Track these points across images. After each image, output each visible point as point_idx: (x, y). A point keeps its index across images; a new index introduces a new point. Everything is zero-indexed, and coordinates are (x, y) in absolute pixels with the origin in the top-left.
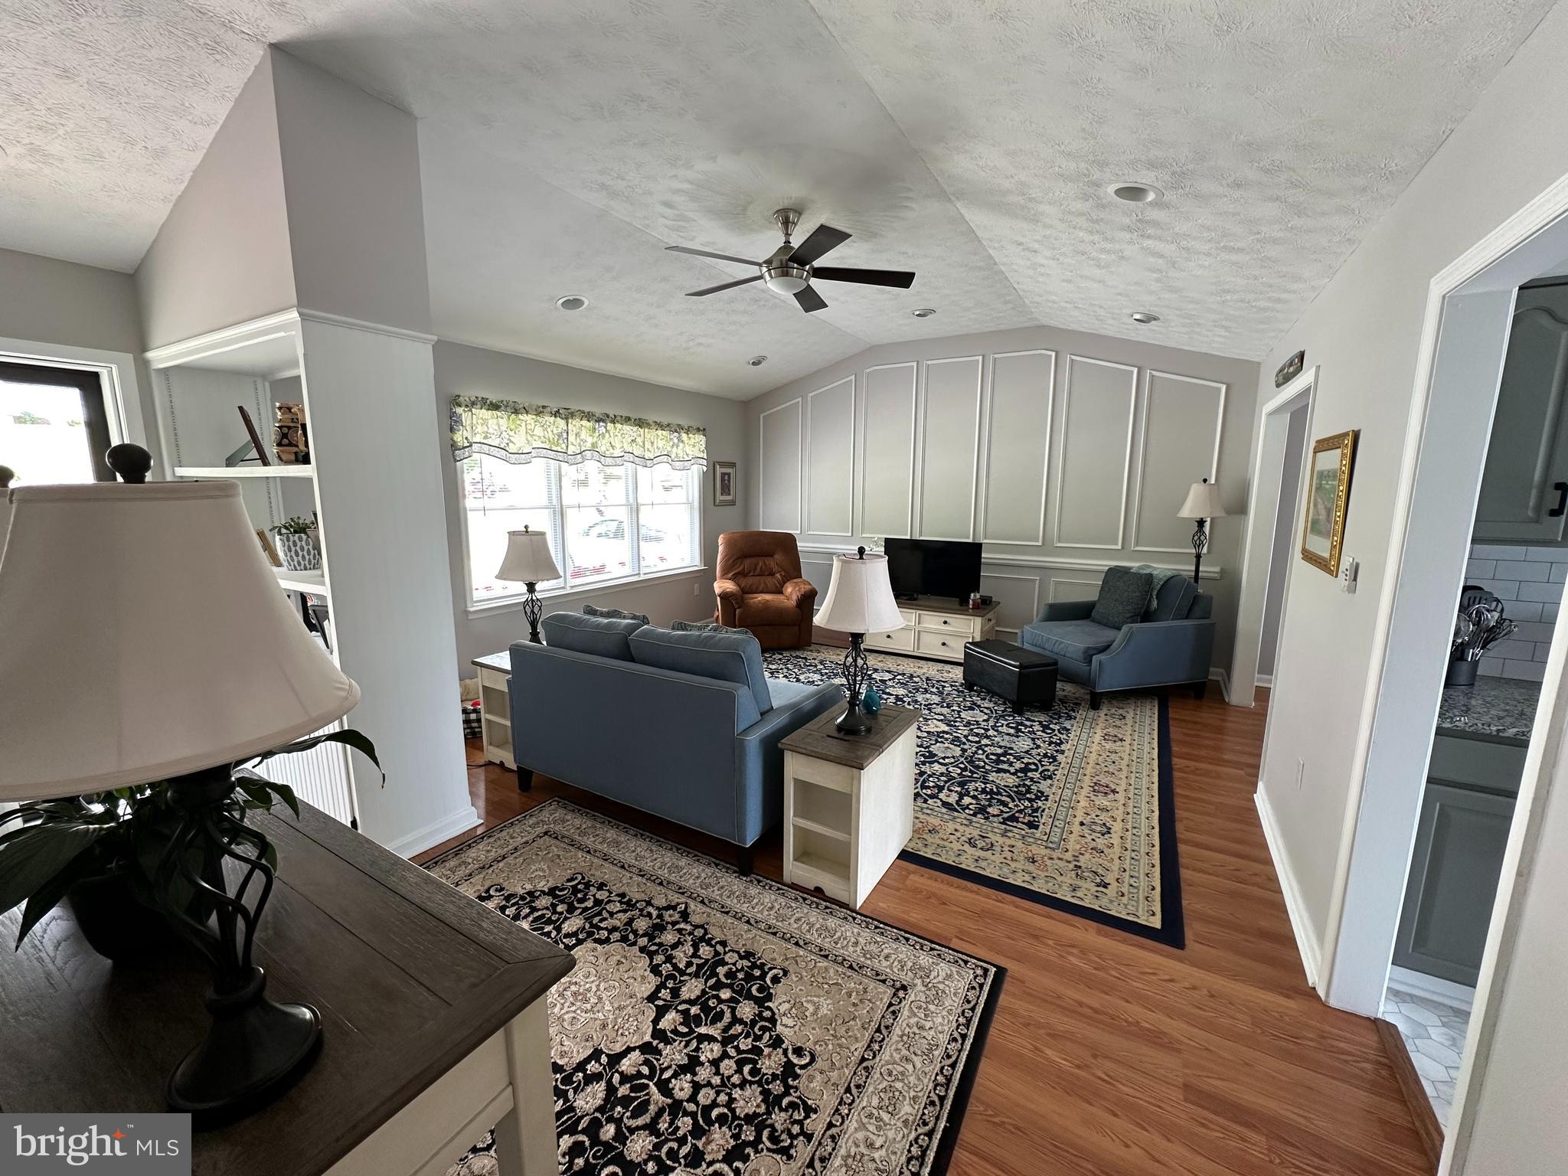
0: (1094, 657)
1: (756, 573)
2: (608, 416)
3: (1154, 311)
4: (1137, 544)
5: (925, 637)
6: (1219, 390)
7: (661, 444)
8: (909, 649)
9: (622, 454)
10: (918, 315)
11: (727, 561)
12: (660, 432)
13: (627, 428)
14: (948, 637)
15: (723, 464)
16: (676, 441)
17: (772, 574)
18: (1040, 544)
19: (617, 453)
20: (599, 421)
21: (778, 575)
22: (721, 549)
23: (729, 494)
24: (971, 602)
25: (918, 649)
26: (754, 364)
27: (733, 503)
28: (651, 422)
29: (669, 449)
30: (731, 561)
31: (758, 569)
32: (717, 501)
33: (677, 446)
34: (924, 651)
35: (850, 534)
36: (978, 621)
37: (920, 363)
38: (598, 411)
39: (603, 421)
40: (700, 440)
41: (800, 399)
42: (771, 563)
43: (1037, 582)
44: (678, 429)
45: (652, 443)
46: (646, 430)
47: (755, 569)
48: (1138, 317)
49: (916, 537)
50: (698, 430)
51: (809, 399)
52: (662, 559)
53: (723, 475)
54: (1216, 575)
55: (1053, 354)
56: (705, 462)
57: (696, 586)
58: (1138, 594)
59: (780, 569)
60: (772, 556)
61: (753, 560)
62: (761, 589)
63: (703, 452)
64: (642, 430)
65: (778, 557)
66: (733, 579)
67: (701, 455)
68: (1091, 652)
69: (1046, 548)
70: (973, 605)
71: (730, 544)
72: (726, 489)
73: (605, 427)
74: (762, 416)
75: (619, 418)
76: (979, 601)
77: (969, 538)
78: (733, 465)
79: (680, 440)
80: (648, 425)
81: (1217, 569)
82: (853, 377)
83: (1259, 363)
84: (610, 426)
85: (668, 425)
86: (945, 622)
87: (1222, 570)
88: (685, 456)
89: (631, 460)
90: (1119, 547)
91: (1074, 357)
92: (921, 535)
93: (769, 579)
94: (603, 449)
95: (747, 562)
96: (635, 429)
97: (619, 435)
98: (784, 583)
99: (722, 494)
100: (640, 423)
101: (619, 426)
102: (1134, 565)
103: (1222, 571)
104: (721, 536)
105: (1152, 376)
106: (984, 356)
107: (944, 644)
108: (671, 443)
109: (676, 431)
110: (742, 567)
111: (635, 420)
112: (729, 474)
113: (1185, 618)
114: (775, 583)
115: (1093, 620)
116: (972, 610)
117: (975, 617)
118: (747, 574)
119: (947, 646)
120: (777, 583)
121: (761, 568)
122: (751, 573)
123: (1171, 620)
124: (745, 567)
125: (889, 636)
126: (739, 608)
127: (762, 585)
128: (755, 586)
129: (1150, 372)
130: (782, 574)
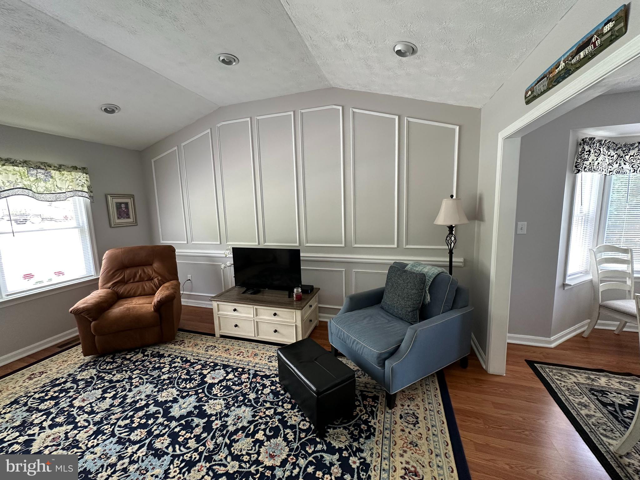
0: (387, 362)
1: (136, 280)
3: (413, 40)
4: (407, 244)
5: (262, 327)
6: (454, 130)
8: (251, 335)
10: (224, 61)
11: (108, 272)
12: (10, 168)
14: (278, 326)
15: (114, 196)
17: (151, 279)
18: (343, 245)
21: (156, 280)
22: (103, 262)
24: (295, 296)
25: (258, 335)
26: (106, 110)
27: (135, 223)
30: (111, 272)
31: (138, 276)
32: (113, 224)
33: (42, 181)
34: (262, 337)
35: (219, 243)
36: (299, 313)
37: (253, 120)
40: (78, 176)
41: (176, 148)
42: (149, 270)
44: (45, 166)
47: (135, 276)
49: (262, 243)
50: (76, 168)
51: (182, 147)
52: (59, 273)
54: (461, 264)
55: (341, 108)
58: (414, 291)
59: (156, 275)
60: (151, 265)
61: (134, 270)
62: (139, 293)
63: (83, 186)
65: (156, 265)
66: (109, 288)
68: (384, 356)
69: (348, 248)
70: (296, 298)
71: (111, 259)
74: (153, 161)
76: (301, 293)
77: (296, 243)
79: (46, 175)
81: (461, 260)
82: (209, 131)
83: (480, 109)
85: (25, 162)
86: (275, 314)
87: (464, 259)
90: (395, 246)
91: (355, 110)
92: (265, 242)
93: (147, 283)
95: (128, 272)
98: (157, 286)
99: (118, 218)
103: (465, 261)
104: (107, 252)
105: (409, 122)
106: (294, 112)
107: (276, 331)
108: (32, 178)
109: (39, 168)
112: (126, 204)
113: (451, 309)
114: (152, 287)
115: (382, 308)
116: (295, 303)
117: (296, 310)
118: (128, 281)
119: (278, 332)
120: (154, 286)
121: (140, 276)
122: (132, 281)
123: (442, 313)
124: (125, 275)
125: (236, 326)
126: (94, 320)
127: (140, 290)
128: (133, 291)
129: (407, 119)
130: (158, 279)
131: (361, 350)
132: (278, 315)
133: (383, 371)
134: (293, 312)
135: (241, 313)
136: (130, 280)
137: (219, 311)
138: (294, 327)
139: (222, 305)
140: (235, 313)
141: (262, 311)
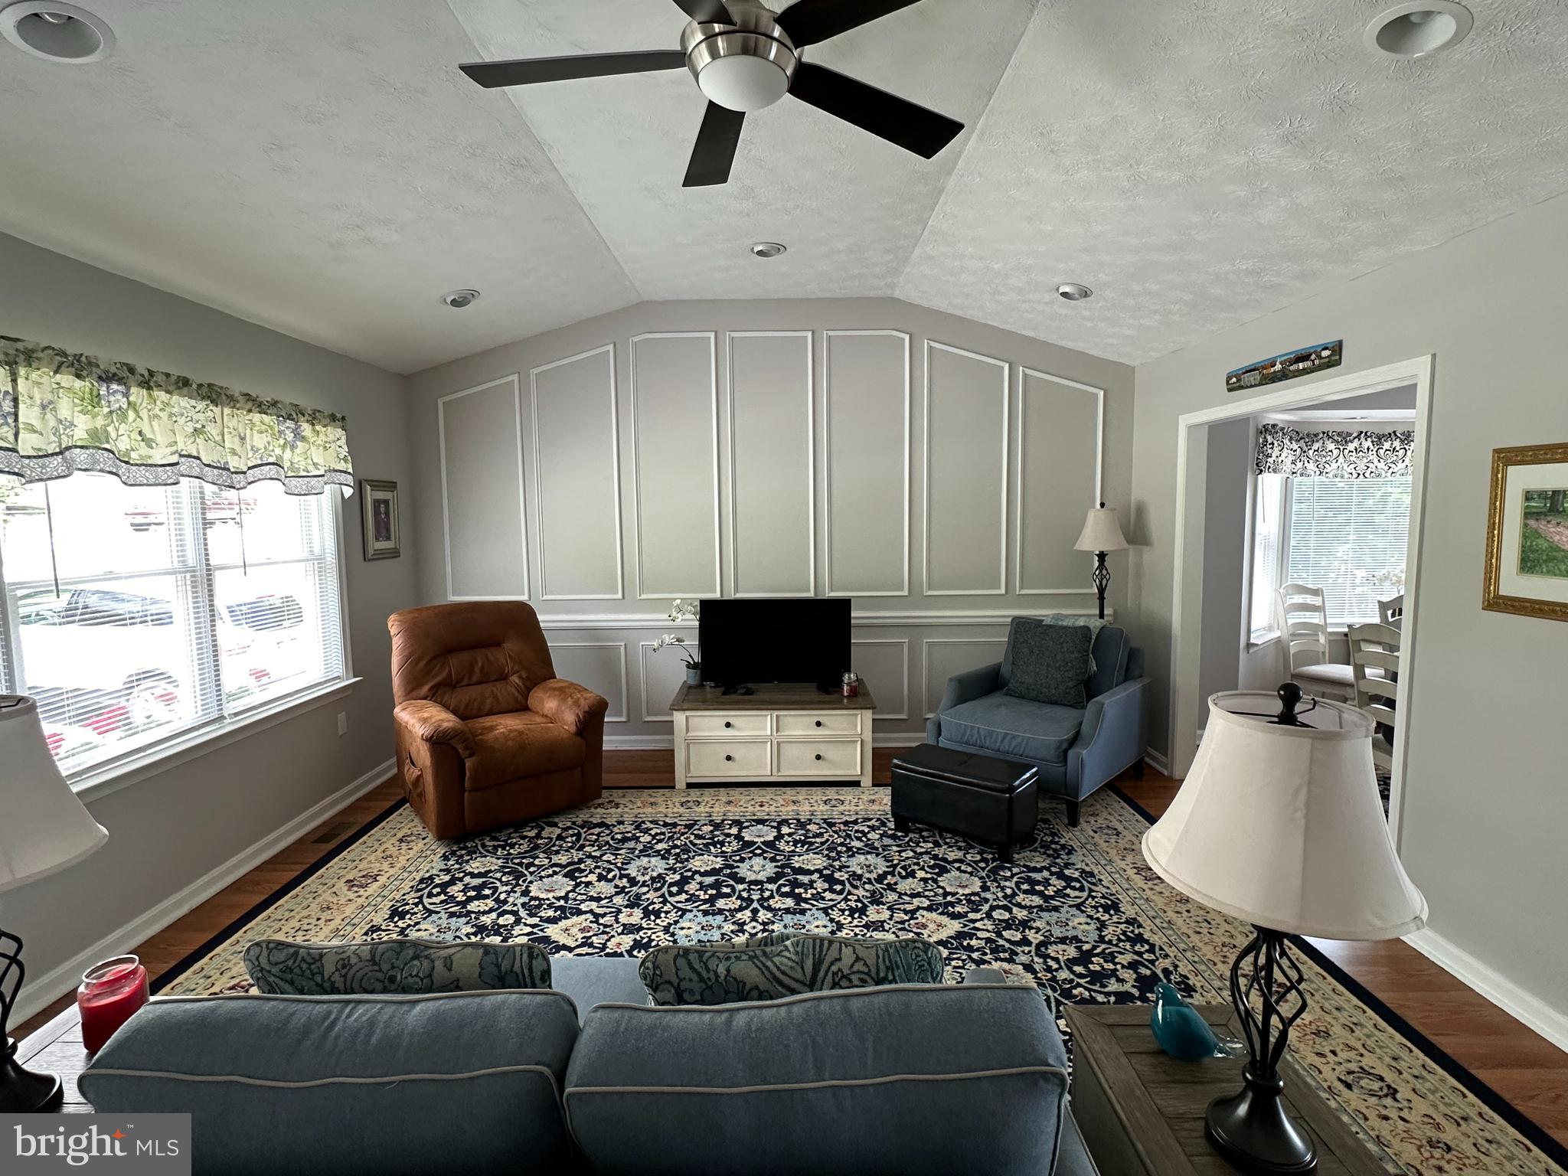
0: (1068, 753)
1: (474, 679)
2: (132, 370)
3: (1087, 281)
4: (1022, 588)
5: (790, 752)
6: (1096, 395)
7: (259, 441)
8: (764, 773)
9: (174, 459)
10: (760, 253)
11: (416, 662)
12: (257, 417)
13: (181, 402)
14: (824, 746)
15: (376, 484)
16: (290, 436)
17: (504, 678)
18: (906, 593)
19: (160, 455)
20: (107, 378)
21: (515, 679)
22: (397, 643)
23: (388, 538)
24: (845, 688)
25: (779, 771)
26: (454, 303)
27: (394, 554)
28: (237, 394)
29: (278, 451)
30: (422, 664)
31: (477, 670)
32: (371, 552)
33: (293, 447)
34: (788, 773)
35: (620, 596)
37: (720, 337)
38: (107, 356)
39: (121, 381)
40: (335, 436)
41: (515, 377)
42: (499, 657)
43: (906, 646)
44: (292, 414)
45: (243, 439)
46: (227, 411)
47: (471, 672)
48: (1067, 289)
49: (732, 595)
50: (333, 418)
51: (533, 377)
52: (260, 675)
53: (377, 503)
55: (906, 337)
56: (350, 480)
57: (342, 716)
58: (1076, 655)
59: (515, 668)
60: (500, 645)
61: (466, 656)
62: (487, 707)
63: (345, 460)
64: (217, 410)
65: (511, 646)
66: (435, 695)
67: (342, 466)
68: (1061, 747)
69: (915, 598)
70: (848, 692)
71: (415, 632)
72: (383, 530)
73: (126, 395)
74: (440, 402)
75: (160, 378)
76: (853, 684)
77: (809, 591)
78: (391, 486)
79: (298, 435)
80: (232, 401)
82: (610, 347)
83: (1134, 368)
84: (137, 394)
85: (275, 404)
86: (819, 724)
88: (311, 468)
89: (196, 471)
90: (1003, 591)
91: (932, 344)
92: (736, 591)
93: (500, 685)
94: (123, 445)
95: (455, 662)
96: (201, 405)
97: (164, 415)
98: (529, 690)
99: (377, 539)
100: (212, 395)
101: (161, 395)
102: (1044, 613)
103: (1115, 614)
104: (393, 617)
105: (1027, 376)
106: (813, 332)
107: (818, 757)
108: (282, 442)
109: (290, 417)
110: (447, 671)
111: (200, 386)
112: (386, 502)
113: (1125, 681)
114: (513, 694)
115: (1009, 694)
116: (845, 701)
117: (863, 711)
118: (458, 682)
119: (824, 759)
120: (516, 694)
121: (482, 670)
122: (465, 682)
123: (1116, 686)
124: (450, 671)
125: (729, 758)
126: (471, 756)
127: (489, 701)
128: (476, 704)
129: (1023, 371)
130: (520, 677)
131: (1023, 746)
132: (824, 725)
133: (1062, 769)
134: (856, 715)
135: (739, 729)
136: (462, 679)
137: (687, 731)
138: (859, 743)
139: (696, 719)
140: (729, 732)
141: (790, 720)
